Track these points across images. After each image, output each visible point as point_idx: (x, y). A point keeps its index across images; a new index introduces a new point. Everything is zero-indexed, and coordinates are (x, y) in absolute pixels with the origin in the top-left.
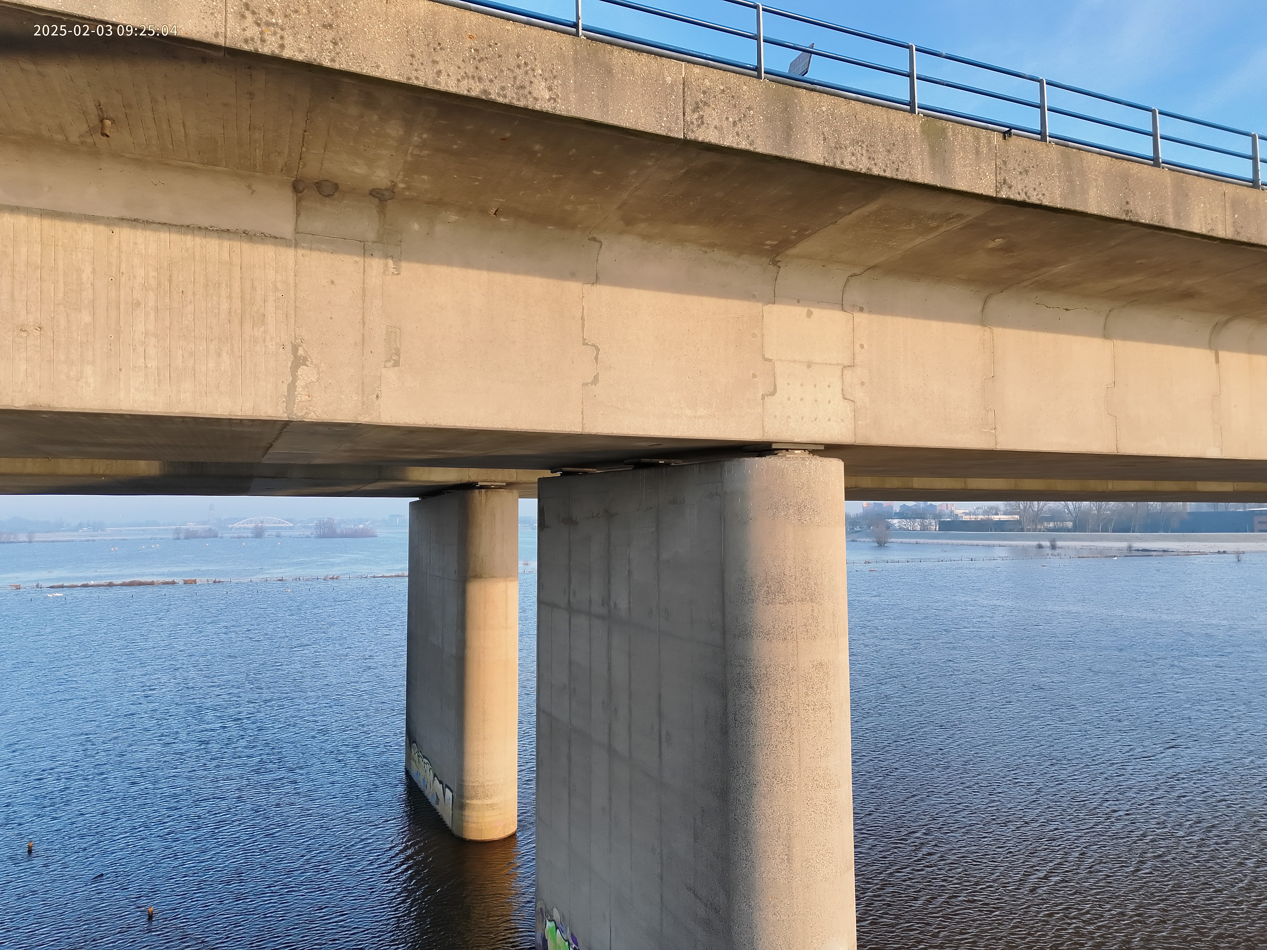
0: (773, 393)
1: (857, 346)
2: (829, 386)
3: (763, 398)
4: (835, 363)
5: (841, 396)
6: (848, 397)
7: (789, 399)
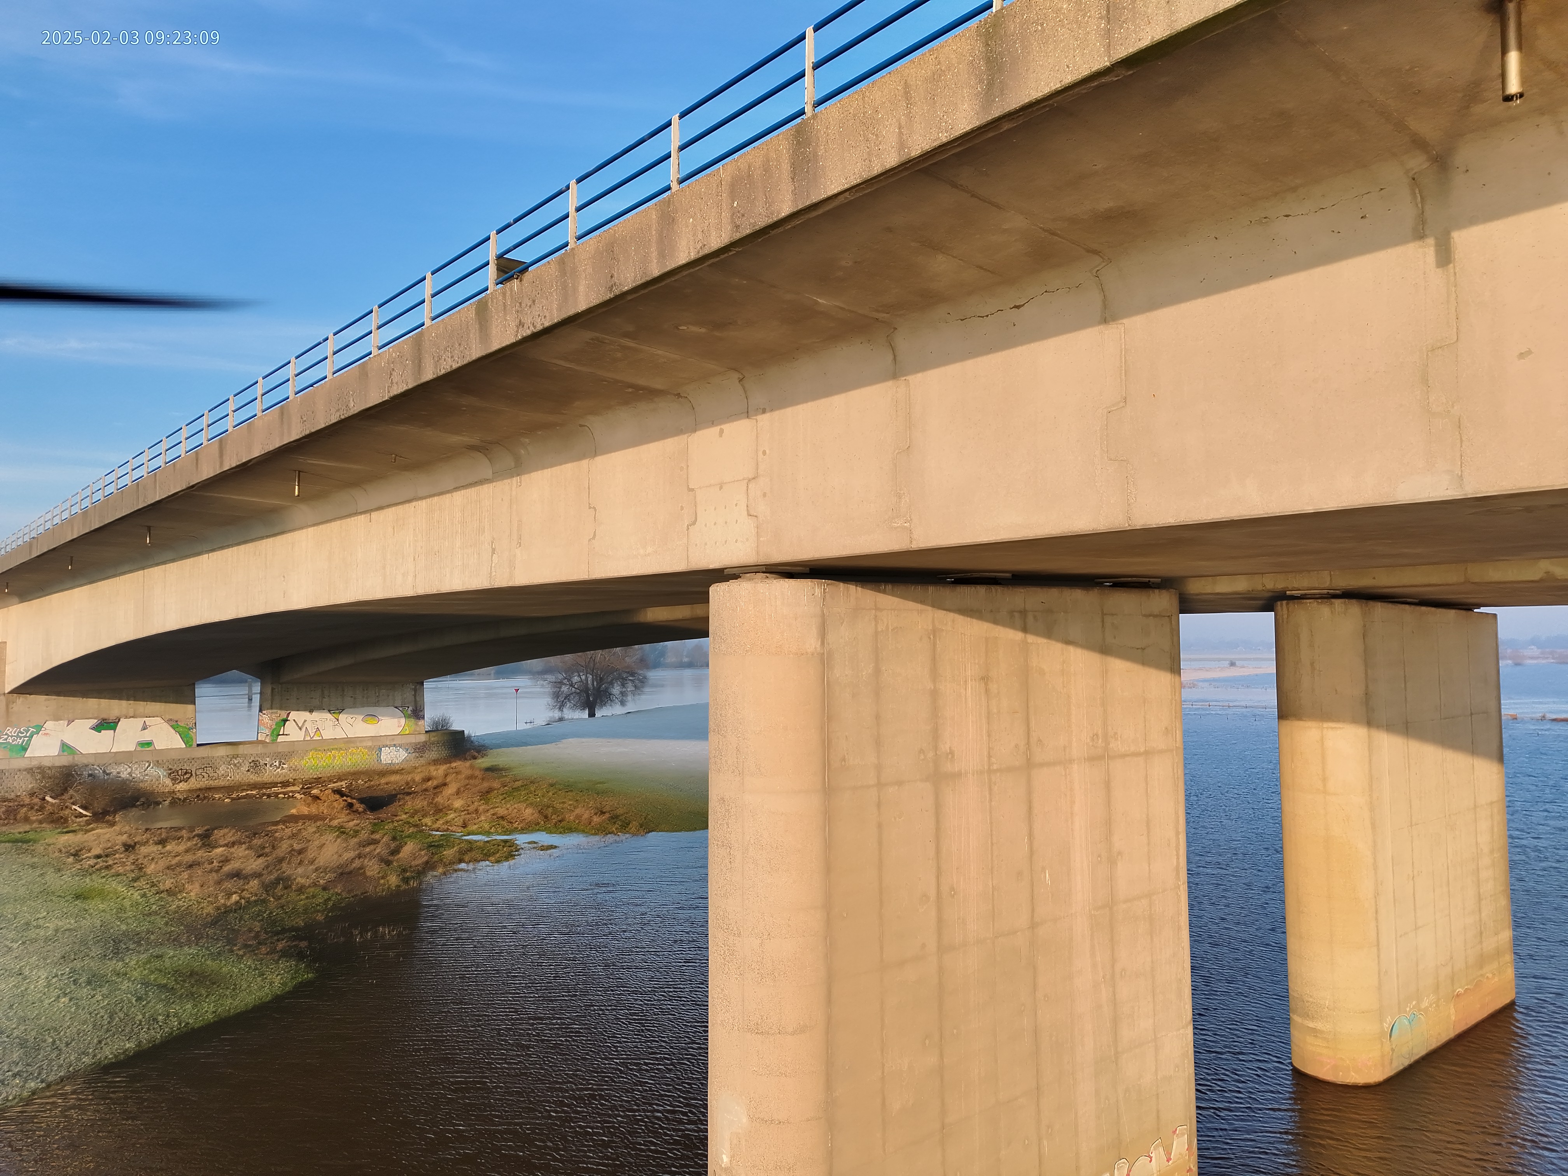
0: (694, 523)
1: (760, 453)
2: (736, 505)
3: (688, 529)
4: (741, 478)
5: (746, 513)
6: (752, 513)
7: (706, 525)
